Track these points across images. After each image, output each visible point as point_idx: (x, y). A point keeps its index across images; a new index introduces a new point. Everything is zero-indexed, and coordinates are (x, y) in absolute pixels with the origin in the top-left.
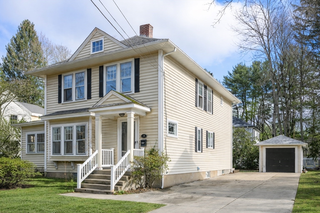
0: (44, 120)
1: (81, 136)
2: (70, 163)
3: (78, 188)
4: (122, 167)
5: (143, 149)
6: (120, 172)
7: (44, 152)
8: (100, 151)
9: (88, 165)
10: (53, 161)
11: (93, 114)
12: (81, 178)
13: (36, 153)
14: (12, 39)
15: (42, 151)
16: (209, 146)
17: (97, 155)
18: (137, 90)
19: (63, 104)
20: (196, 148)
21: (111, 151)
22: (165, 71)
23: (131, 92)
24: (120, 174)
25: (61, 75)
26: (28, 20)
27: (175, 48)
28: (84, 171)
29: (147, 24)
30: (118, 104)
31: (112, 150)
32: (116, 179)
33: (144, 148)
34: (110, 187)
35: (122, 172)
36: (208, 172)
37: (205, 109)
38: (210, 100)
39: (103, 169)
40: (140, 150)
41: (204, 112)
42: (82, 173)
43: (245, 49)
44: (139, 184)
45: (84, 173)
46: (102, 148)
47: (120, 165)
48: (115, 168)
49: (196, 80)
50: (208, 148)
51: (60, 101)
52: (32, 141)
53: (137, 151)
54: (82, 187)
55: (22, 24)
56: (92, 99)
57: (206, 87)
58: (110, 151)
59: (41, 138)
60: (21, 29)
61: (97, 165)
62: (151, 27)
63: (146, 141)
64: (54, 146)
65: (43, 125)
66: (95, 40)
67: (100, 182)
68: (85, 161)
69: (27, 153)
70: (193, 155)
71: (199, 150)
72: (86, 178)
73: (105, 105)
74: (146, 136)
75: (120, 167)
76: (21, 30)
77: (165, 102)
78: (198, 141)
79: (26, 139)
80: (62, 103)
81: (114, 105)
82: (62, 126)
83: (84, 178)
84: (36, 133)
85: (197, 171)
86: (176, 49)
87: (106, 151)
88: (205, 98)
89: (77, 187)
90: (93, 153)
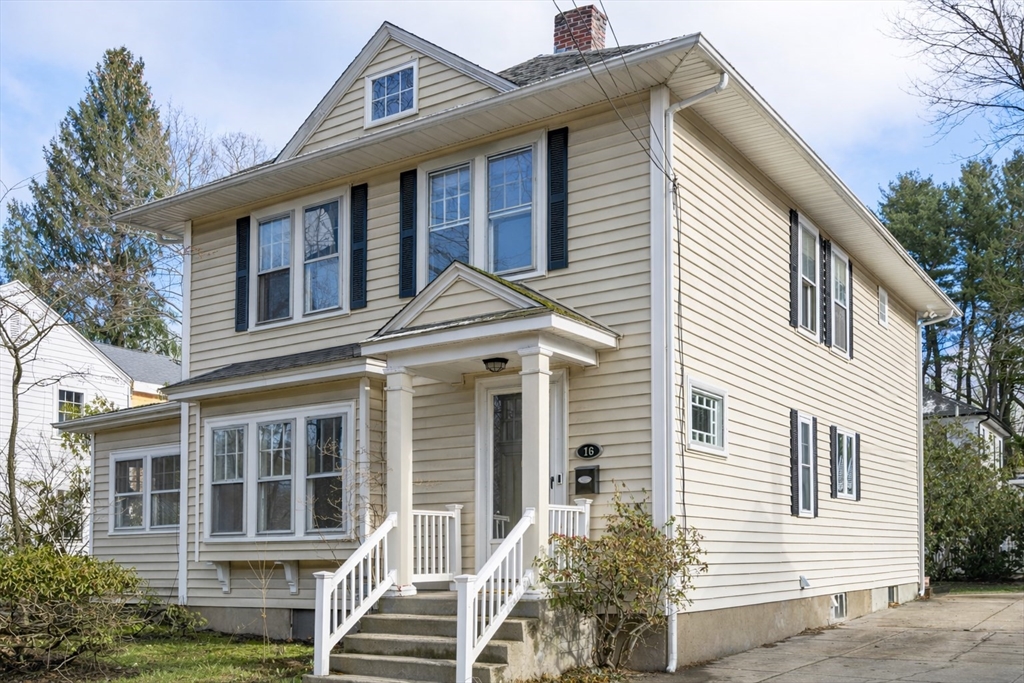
0: (179, 401)
1: (328, 459)
2: (279, 571)
3: (316, 674)
4: (503, 581)
5: (584, 506)
6: (495, 603)
7: (178, 528)
8: (404, 516)
9: (357, 578)
10: (214, 562)
11: (375, 367)
12: (332, 631)
13: (148, 531)
14: (66, 120)
15: (171, 523)
16: (842, 491)
17: (393, 532)
18: (558, 258)
19: (253, 333)
20: (794, 499)
21: (450, 518)
22: (679, 176)
23: (532, 270)
24: (495, 613)
25: (249, 217)
26: (123, 49)
27: (722, 73)
28: (340, 599)
29: (584, 8)
30: (483, 321)
31: (455, 513)
32: (479, 634)
33: (589, 501)
34: (455, 668)
35: (503, 602)
36: (836, 597)
37: (826, 338)
38: (842, 297)
39: (419, 591)
40: (572, 508)
41: (821, 350)
42: (332, 611)
43: (955, 104)
44: (570, 652)
45: (339, 611)
46: (416, 506)
47: (496, 572)
48: (472, 589)
49: (793, 217)
50: (836, 497)
51: (241, 323)
52: (132, 486)
53: (563, 512)
54: (333, 670)
55: (103, 64)
56: (370, 306)
57: (825, 246)
58: (444, 518)
59: (167, 470)
60: (100, 84)
61: (394, 573)
62: (598, 15)
63: (599, 470)
64: (217, 502)
65: (177, 419)
66: (382, 71)
67: (409, 648)
68: (343, 561)
69: (111, 532)
70: (785, 529)
71: (807, 506)
72: (352, 631)
73: (426, 323)
74: (597, 450)
75: (495, 581)
76: (97, 85)
77: (680, 304)
78: (804, 467)
79: (112, 478)
80: (249, 330)
81: (466, 322)
82: (251, 421)
83: (341, 632)
84: (148, 454)
85: (797, 595)
86: (726, 76)
87: (430, 517)
88: (826, 292)
89: (316, 671)
90: (374, 527)
